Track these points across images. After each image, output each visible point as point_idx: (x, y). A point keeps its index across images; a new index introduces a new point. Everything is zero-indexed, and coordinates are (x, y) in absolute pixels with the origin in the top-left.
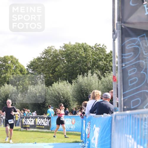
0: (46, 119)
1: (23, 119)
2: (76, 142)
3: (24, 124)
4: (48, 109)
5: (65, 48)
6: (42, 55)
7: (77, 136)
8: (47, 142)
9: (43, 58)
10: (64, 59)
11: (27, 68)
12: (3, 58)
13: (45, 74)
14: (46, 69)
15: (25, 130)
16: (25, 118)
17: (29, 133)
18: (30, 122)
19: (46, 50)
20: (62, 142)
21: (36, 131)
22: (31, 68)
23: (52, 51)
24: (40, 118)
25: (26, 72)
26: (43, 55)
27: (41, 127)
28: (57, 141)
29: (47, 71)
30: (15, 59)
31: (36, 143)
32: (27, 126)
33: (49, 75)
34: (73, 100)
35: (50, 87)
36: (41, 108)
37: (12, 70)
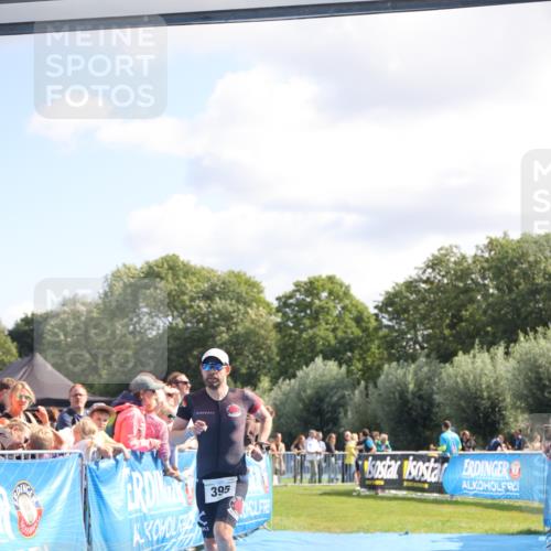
0: (435, 462)
1: (366, 463)
2: (529, 532)
3: (368, 476)
4: (442, 432)
5: (491, 251)
6: (420, 272)
7: (530, 515)
8: (442, 532)
9: (425, 282)
10: (486, 282)
11: (376, 311)
12: (306, 284)
13: (432, 328)
14: (435, 313)
15: (372, 493)
16: (370, 458)
17: (385, 503)
18: (385, 471)
19: (433, 255)
20: (486, 531)
21: (404, 499)
22: (387, 312)
23: (453, 259)
24: (417, 458)
25: (373, 323)
26: (424, 272)
27: (417, 485)
28: (471, 528)
29: (436, 319)
30: (341, 285)
31: (407, 533)
32: (378, 483)
33: (441, 333)
34: (515, 407)
35: (447, 365)
36: (420, 429)
37: (331, 319)
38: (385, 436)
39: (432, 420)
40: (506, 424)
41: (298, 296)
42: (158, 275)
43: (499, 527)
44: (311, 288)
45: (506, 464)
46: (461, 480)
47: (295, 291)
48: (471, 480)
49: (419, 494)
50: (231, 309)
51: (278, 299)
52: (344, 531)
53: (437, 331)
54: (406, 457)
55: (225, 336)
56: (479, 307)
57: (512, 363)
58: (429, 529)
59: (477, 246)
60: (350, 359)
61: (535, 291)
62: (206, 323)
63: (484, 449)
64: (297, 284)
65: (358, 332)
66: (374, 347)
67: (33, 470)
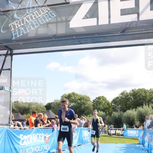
0: (122, 130)
1: (109, 130)
6: (119, 95)
8: (123, 143)
9: (120, 97)
10: (132, 97)
11: (111, 103)
14: (122, 103)
15: (110, 136)
17: (112, 138)
18: (113, 132)
19: (122, 92)
20: (131, 144)
21: (116, 137)
22: (113, 103)
23: (125, 93)
24: (119, 130)
25: (111, 105)
27: (118, 135)
28: (129, 143)
30: (105, 98)
31: (117, 144)
32: (111, 134)
34: (137, 120)
36: (119, 124)
37: (103, 104)
38: (113, 126)
39: (121, 122)
40: (135, 124)
41: (97, 100)
42: (71, 96)
43: (134, 143)
44: (99, 98)
45: (136, 131)
46: (127, 134)
47: (96, 99)
48: (130, 134)
49: (119, 136)
50: (85, 102)
51: (93, 100)
52: (105, 143)
53: (123, 106)
54: (117, 129)
55: (83, 107)
56: (130, 102)
57: (136, 112)
58: (121, 143)
59: (130, 91)
60: (106, 111)
61: (141, 99)
62: (80, 105)
63: (131, 128)
64: (96, 98)
65: (108, 106)
66: (111, 109)
67: (48, 131)
